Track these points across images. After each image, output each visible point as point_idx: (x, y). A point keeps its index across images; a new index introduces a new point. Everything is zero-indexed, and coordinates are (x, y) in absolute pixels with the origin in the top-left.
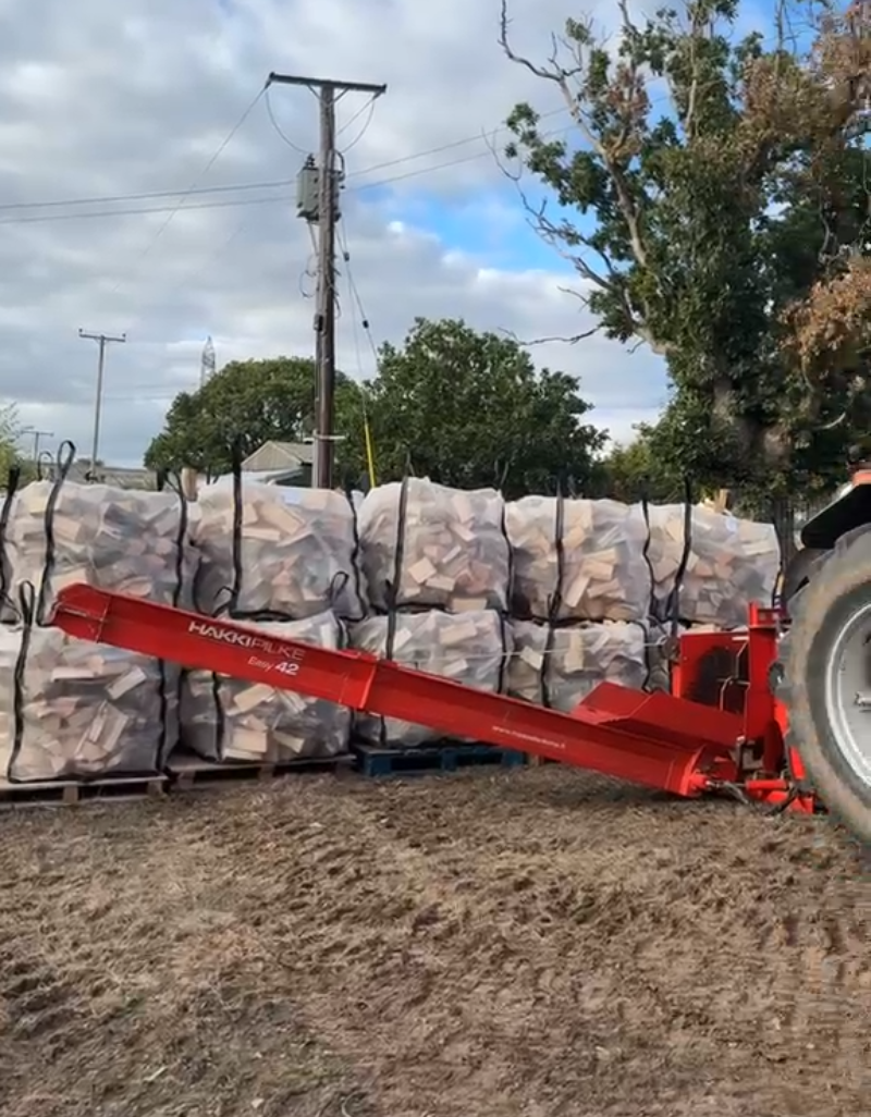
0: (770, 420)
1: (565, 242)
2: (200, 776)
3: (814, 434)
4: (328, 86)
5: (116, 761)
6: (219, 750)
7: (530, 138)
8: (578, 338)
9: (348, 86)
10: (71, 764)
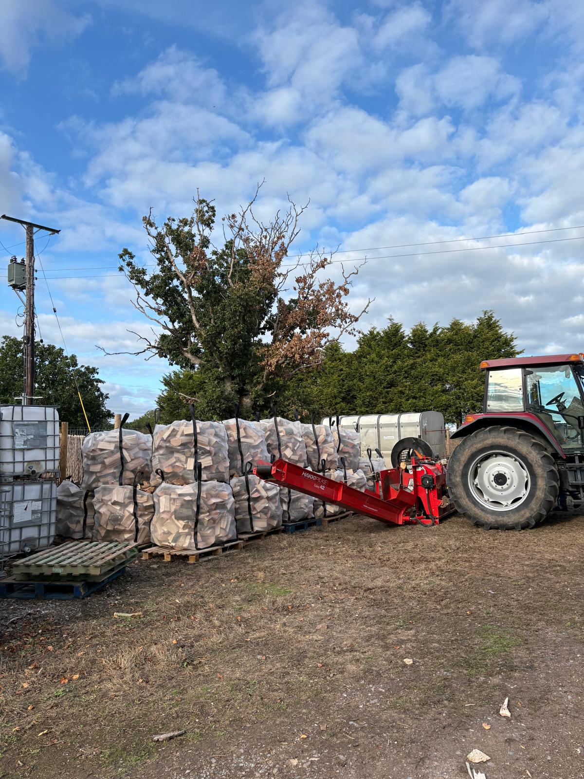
0: (247, 393)
1: (156, 313)
2: (250, 539)
3: (264, 398)
4: (30, 226)
5: (230, 536)
6: (252, 528)
7: (129, 264)
8: (138, 353)
9: (41, 227)
10: (217, 538)
